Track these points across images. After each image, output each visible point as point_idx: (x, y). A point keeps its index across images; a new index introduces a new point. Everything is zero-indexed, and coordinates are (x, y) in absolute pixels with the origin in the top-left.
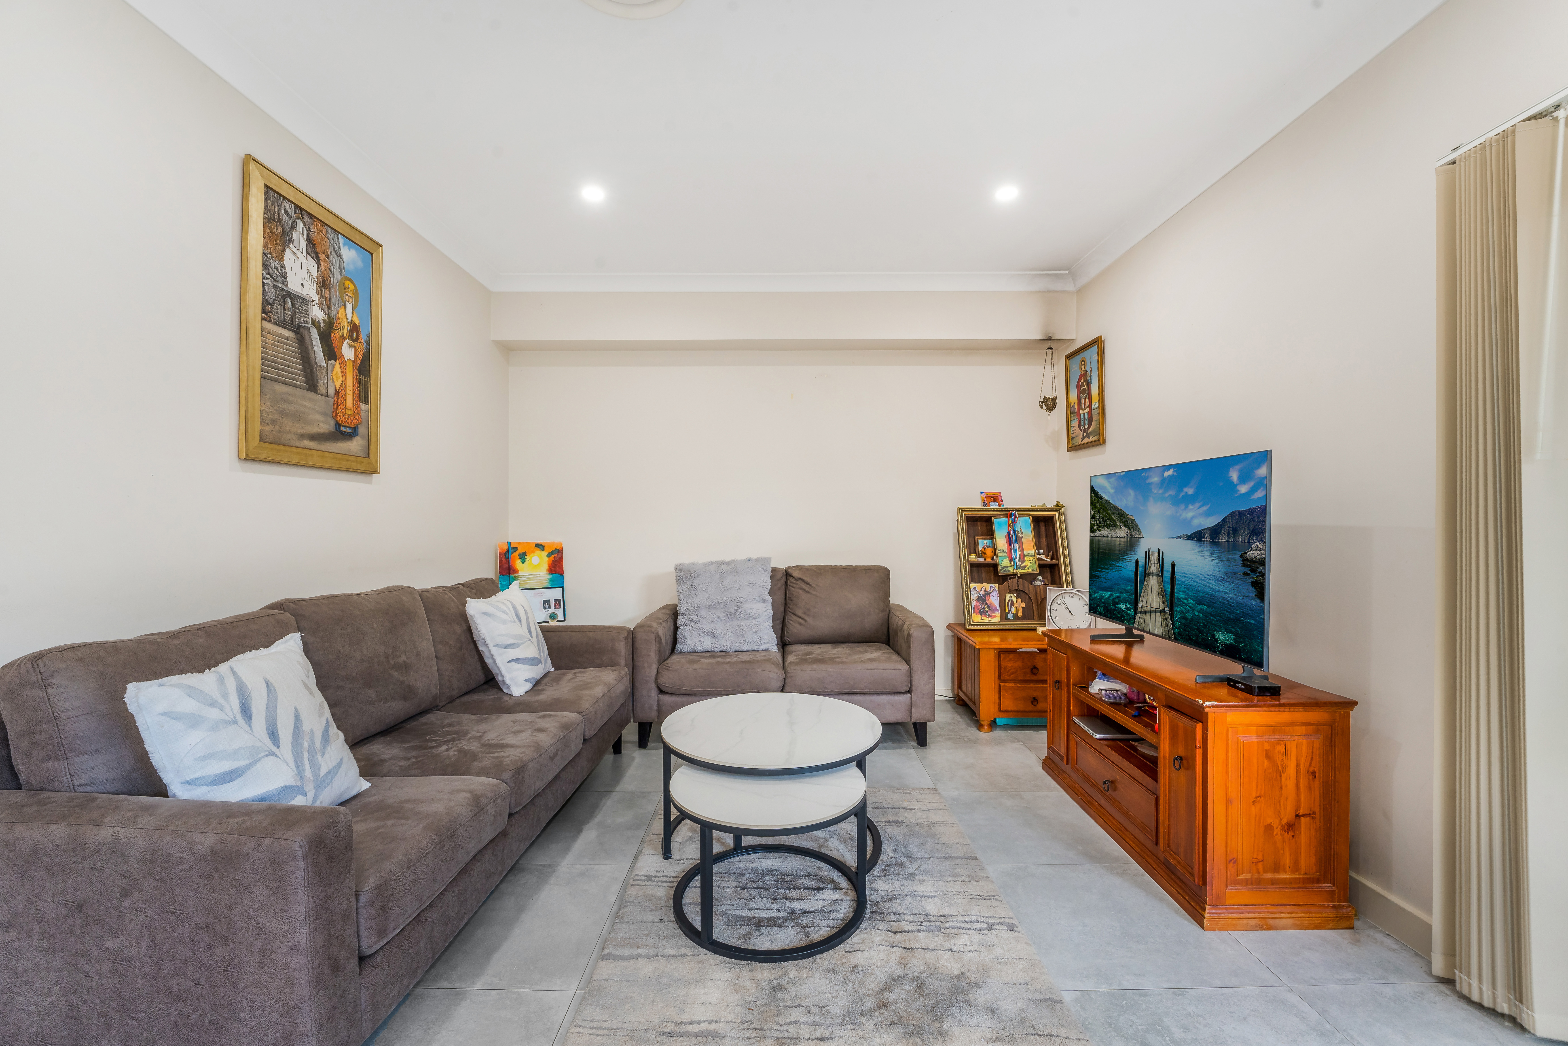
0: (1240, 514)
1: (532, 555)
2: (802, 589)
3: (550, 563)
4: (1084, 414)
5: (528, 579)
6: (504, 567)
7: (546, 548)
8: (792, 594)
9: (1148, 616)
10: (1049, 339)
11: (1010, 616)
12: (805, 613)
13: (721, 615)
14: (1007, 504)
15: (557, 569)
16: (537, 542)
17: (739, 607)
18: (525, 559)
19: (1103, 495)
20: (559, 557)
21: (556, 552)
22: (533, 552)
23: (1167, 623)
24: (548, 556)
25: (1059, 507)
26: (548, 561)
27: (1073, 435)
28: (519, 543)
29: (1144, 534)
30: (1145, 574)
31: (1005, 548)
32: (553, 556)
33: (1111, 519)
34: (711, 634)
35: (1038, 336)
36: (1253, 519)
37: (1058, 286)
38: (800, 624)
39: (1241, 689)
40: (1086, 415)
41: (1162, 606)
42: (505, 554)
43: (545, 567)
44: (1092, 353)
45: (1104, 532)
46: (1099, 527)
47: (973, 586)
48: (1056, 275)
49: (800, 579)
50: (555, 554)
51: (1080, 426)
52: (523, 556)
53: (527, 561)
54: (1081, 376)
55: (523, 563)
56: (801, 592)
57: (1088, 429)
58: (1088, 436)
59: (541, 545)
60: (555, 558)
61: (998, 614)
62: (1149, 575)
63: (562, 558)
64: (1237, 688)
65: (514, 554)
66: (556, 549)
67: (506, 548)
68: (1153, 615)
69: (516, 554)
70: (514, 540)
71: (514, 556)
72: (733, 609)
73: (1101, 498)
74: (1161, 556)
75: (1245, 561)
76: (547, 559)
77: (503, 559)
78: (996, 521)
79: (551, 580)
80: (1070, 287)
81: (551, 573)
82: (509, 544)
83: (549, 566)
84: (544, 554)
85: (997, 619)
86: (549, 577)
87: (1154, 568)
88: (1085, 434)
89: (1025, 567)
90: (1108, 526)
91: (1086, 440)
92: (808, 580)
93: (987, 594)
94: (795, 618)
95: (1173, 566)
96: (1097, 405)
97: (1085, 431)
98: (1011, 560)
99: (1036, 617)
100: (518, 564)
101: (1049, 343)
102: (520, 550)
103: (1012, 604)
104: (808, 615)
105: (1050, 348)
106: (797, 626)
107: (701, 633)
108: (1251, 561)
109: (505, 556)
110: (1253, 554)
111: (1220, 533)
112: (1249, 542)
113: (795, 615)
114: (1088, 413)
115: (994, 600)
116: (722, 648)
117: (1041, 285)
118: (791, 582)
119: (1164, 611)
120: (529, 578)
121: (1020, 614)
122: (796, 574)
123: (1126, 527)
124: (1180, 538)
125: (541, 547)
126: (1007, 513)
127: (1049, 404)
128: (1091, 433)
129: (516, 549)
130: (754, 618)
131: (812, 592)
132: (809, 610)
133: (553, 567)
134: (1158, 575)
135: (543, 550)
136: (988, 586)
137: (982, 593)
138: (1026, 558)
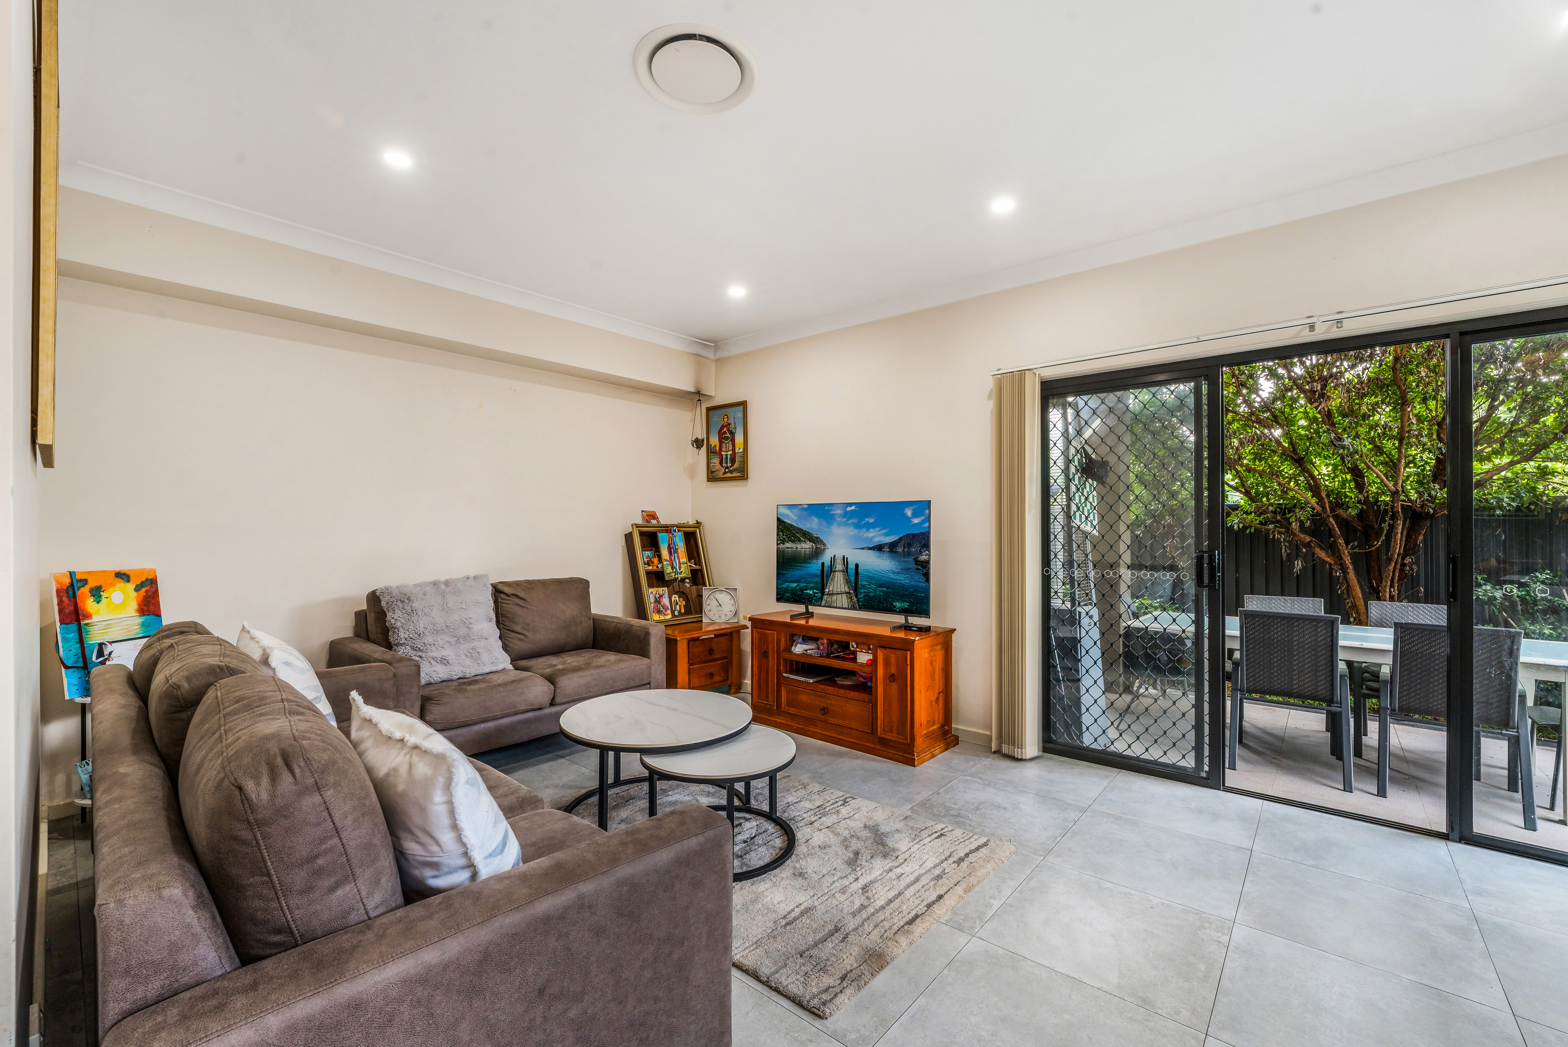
0: (914, 535)
1: (111, 589)
2: (517, 605)
3: (140, 599)
4: (727, 455)
5: (109, 626)
6: (67, 611)
7: (132, 578)
8: (507, 611)
9: (834, 597)
10: (698, 393)
11: (676, 613)
12: (524, 628)
13: (451, 640)
14: (663, 522)
15: (152, 608)
16: (118, 569)
17: (469, 628)
18: (100, 596)
19: (786, 520)
20: (153, 590)
21: (148, 583)
22: (112, 585)
23: (852, 600)
24: (137, 589)
25: (698, 524)
26: (137, 597)
27: (713, 470)
28: (89, 573)
29: (828, 545)
30: (831, 571)
31: (668, 558)
32: (144, 590)
33: (794, 536)
34: (444, 661)
35: (692, 389)
36: (924, 538)
37: (704, 353)
38: (520, 640)
39: (915, 631)
40: (729, 456)
41: (847, 590)
42: (67, 591)
43: (133, 606)
44: (739, 411)
45: (789, 545)
46: (783, 542)
47: (650, 590)
48: (706, 345)
49: (514, 595)
50: (146, 586)
51: (721, 463)
52: (97, 593)
53: (104, 600)
54: (723, 427)
55: (98, 602)
56: (517, 608)
57: (731, 467)
58: (731, 472)
59: (124, 574)
60: (146, 592)
61: (669, 612)
62: (835, 571)
63: (156, 592)
64: (913, 630)
65: (82, 590)
66: (147, 579)
67: (67, 581)
68: (839, 597)
69: (85, 590)
70: (81, 567)
71: (82, 593)
72: (462, 631)
73: (784, 522)
74: (845, 560)
75: (917, 561)
76: (135, 594)
77: (65, 599)
78: (660, 535)
79: (143, 625)
80: (711, 356)
81: (143, 615)
82: (72, 574)
83: (139, 605)
84: (130, 587)
85: (669, 617)
86: (140, 620)
87: (839, 566)
88: (727, 470)
89: (681, 572)
90: (793, 541)
91: (729, 475)
92: (521, 595)
93: (661, 596)
94: (513, 634)
95: (857, 566)
96: (741, 450)
97: (727, 468)
98: (673, 568)
99: (693, 612)
100: (90, 605)
101: (698, 395)
102: (92, 583)
103: (677, 603)
104: (528, 630)
105: (699, 400)
106: (517, 642)
107: (432, 661)
108: (922, 562)
109: (68, 593)
110: (923, 558)
111: (897, 546)
112: (920, 551)
113: (513, 631)
114: (731, 455)
115: (666, 601)
116: (461, 675)
117: (696, 349)
118: (502, 599)
119: (850, 593)
120: (109, 624)
121: (683, 611)
122: (506, 590)
123: (810, 541)
124: (863, 549)
125: (125, 577)
126: (668, 529)
127: (698, 443)
128: (734, 470)
129: (85, 582)
130: (486, 639)
131: (529, 607)
132: (528, 625)
133: (145, 606)
134: (843, 571)
135: (128, 581)
136: (660, 590)
137: (657, 596)
138: (682, 565)
